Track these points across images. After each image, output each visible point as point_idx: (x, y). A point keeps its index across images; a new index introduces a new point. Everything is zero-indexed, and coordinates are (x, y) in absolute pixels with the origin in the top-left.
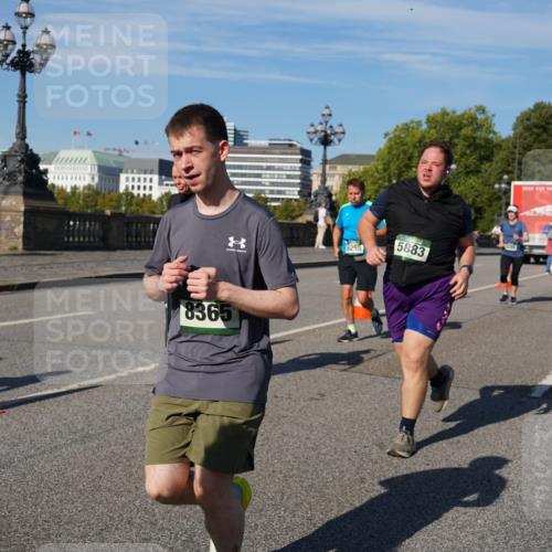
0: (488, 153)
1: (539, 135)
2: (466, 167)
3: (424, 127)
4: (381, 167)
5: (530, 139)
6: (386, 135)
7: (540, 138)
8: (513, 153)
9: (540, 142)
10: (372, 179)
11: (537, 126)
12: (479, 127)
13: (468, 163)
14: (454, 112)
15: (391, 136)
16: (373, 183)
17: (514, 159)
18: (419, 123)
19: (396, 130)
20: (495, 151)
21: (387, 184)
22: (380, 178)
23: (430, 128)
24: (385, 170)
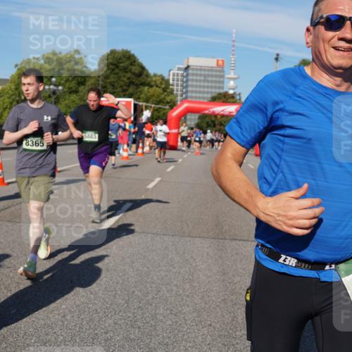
0: (83, 80)
1: (113, 70)
2: (69, 88)
3: (42, 62)
4: (13, 87)
5: (108, 72)
6: (16, 66)
7: (114, 72)
8: (98, 81)
9: (114, 74)
10: (8, 95)
11: (111, 64)
12: (77, 63)
13: (70, 86)
14: (60, 53)
15: (19, 67)
16: (9, 98)
17: (99, 84)
18: (38, 59)
19: (22, 63)
20: (87, 79)
21: (18, 98)
22: (13, 95)
23: (45, 62)
24: (16, 89)
